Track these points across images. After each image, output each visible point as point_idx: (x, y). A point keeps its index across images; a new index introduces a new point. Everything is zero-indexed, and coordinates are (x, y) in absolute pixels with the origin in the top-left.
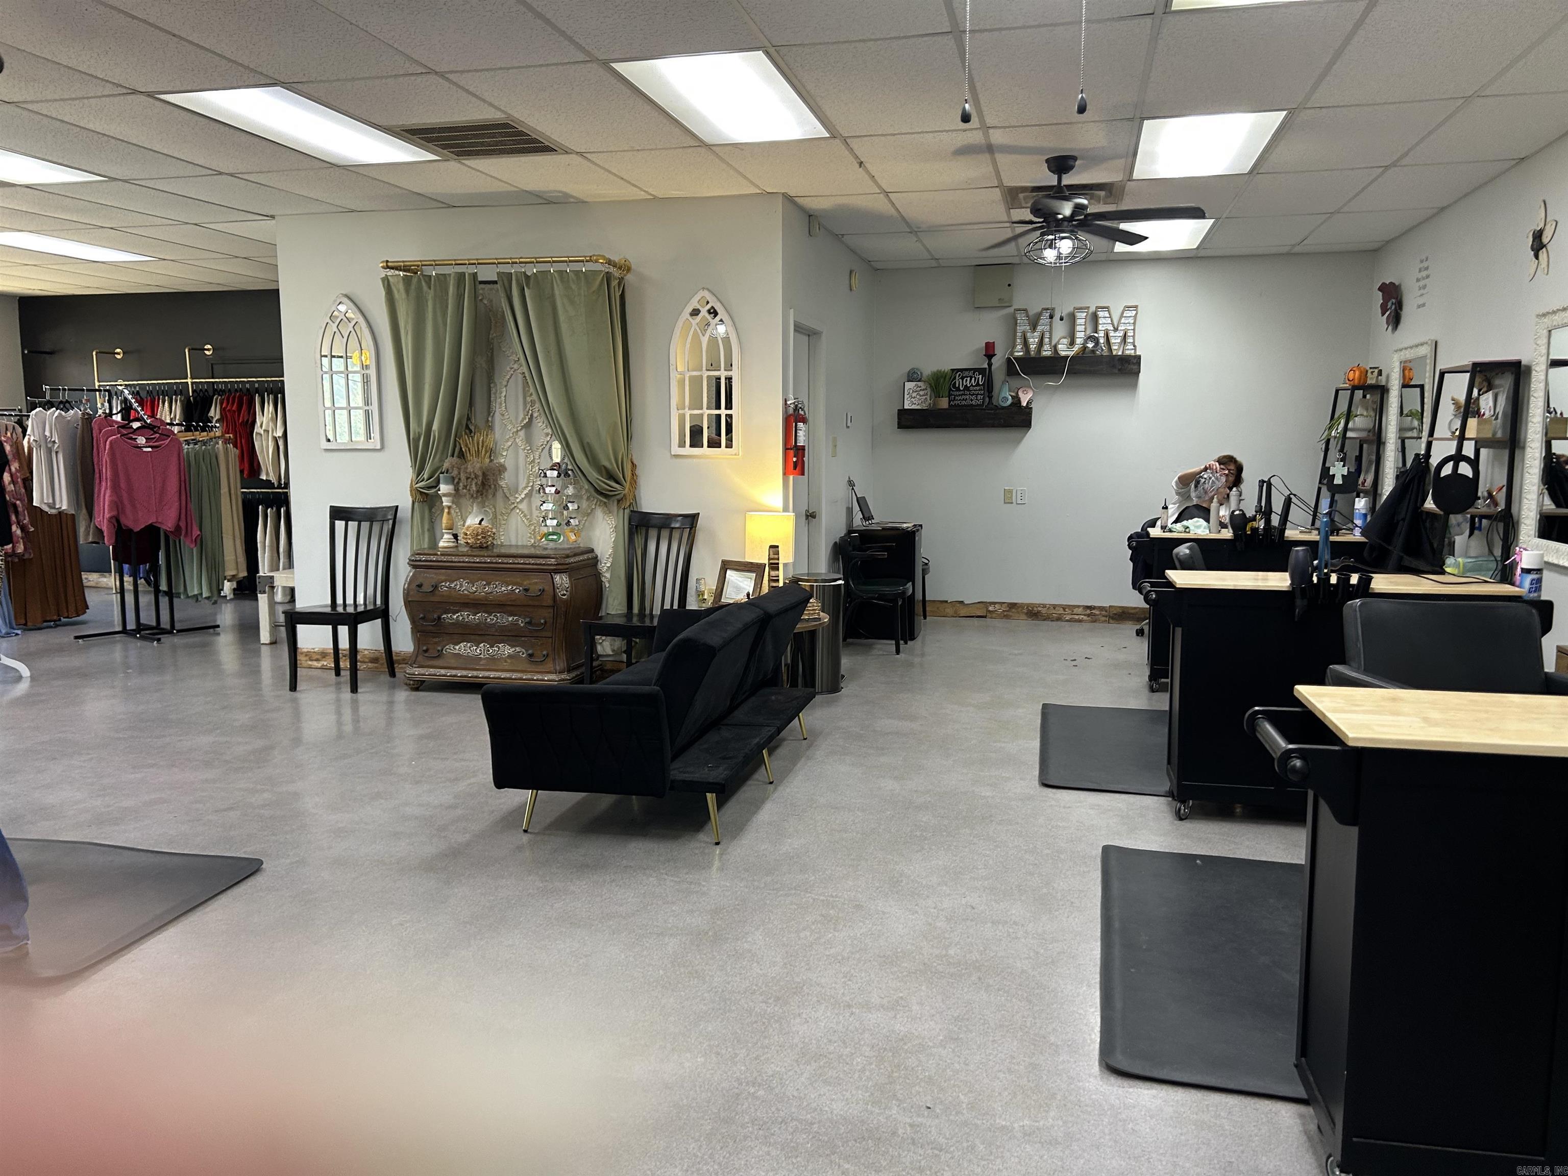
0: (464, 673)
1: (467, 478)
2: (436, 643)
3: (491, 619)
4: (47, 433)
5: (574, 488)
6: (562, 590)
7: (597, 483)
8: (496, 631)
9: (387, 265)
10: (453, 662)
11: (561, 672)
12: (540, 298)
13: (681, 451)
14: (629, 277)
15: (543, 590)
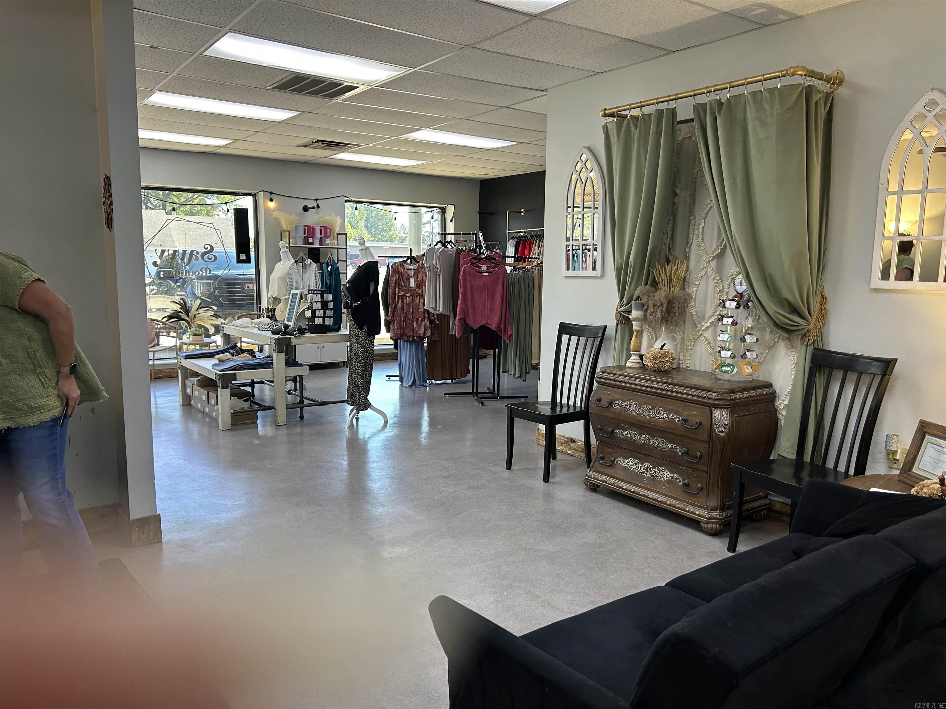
0: (628, 486)
1: (654, 306)
2: (610, 453)
3: (654, 442)
4: (434, 263)
5: (754, 320)
6: (720, 426)
7: (775, 316)
8: (658, 454)
9: (604, 113)
10: (620, 474)
11: (713, 509)
12: (730, 125)
13: (885, 285)
14: (842, 91)
15: (700, 424)
